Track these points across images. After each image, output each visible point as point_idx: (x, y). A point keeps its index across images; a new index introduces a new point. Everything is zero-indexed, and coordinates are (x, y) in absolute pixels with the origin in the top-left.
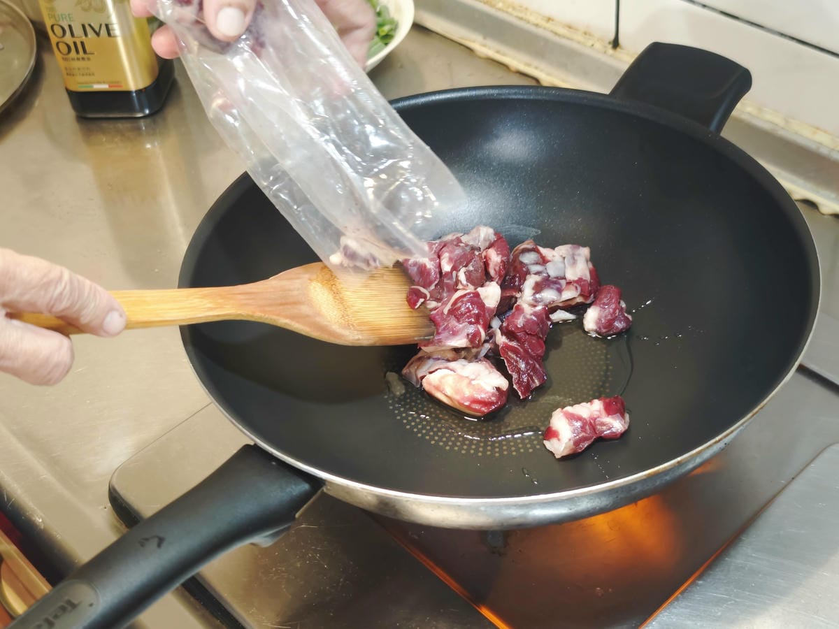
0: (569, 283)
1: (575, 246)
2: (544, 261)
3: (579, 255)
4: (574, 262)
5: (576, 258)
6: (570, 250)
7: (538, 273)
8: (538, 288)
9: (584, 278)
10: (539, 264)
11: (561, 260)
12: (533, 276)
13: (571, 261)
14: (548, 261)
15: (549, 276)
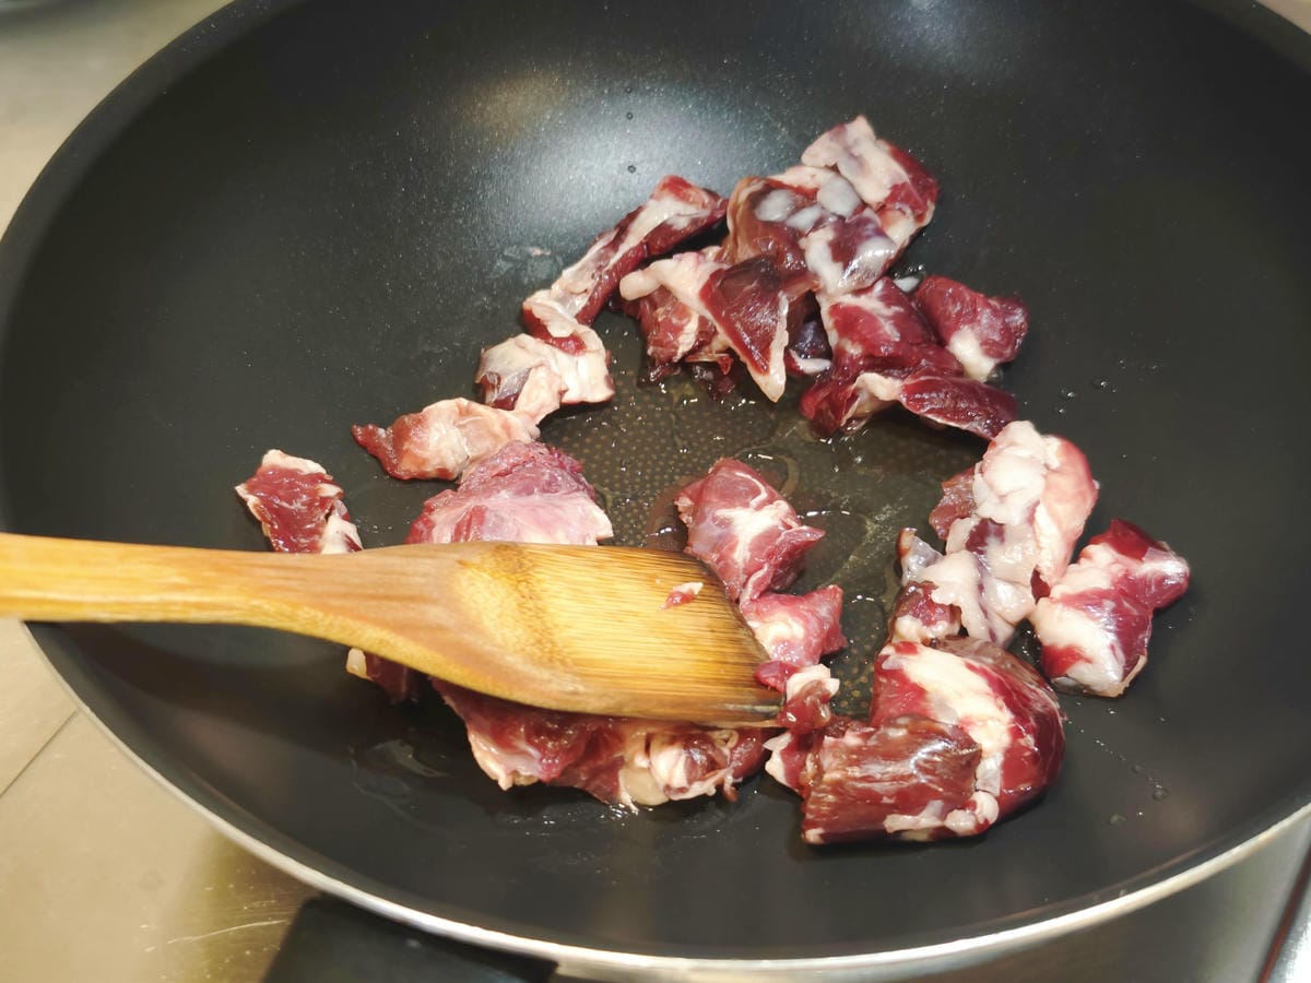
0: (881, 209)
1: (835, 130)
2: (807, 197)
3: (856, 142)
4: (859, 161)
5: (856, 151)
6: (833, 145)
7: (818, 224)
8: (843, 252)
9: (900, 182)
10: (804, 207)
11: (831, 175)
12: (813, 235)
13: (853, 163)
14: (815, 191)
15: (841, 218)
